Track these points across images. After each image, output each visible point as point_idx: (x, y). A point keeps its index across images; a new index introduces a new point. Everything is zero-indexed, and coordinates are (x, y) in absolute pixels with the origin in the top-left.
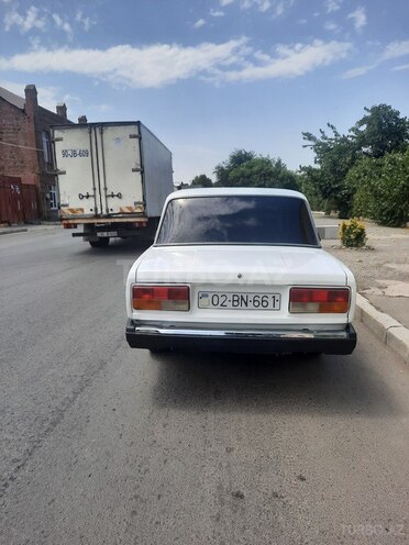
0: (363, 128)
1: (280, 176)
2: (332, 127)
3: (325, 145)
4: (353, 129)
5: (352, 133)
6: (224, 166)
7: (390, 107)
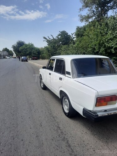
0: (60, 37)
1: (36, 49)
2: (52, 36)
3: (50, 41)
4: (57, 37)
5: (57, 38)
6: (15, 45)
7: (66, 32)
